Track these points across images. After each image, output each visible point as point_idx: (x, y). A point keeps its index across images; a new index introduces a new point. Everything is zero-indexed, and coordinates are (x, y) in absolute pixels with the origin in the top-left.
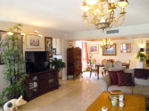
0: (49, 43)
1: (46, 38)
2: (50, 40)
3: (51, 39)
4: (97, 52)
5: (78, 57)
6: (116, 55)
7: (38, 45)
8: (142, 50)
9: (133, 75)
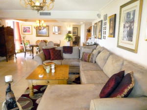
4: (31, 33)
5: (10, 37)
6: (48, 36)
8: (70, 32)
9: (62, 51)
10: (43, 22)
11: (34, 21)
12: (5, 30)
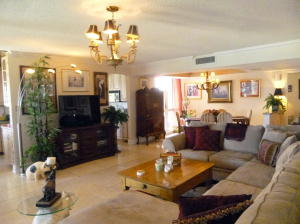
0: (102, 82)
1: (95, 74)
2: (103, 76)
3: (106, 75)
4: (199, 97)
5: (155, 105)
6: (231, 102)
7: (82, 85)
8: (279, 92)
9: (223, 134)
10: (213, 74)
11: (198, 74)
12: (147, 95)
